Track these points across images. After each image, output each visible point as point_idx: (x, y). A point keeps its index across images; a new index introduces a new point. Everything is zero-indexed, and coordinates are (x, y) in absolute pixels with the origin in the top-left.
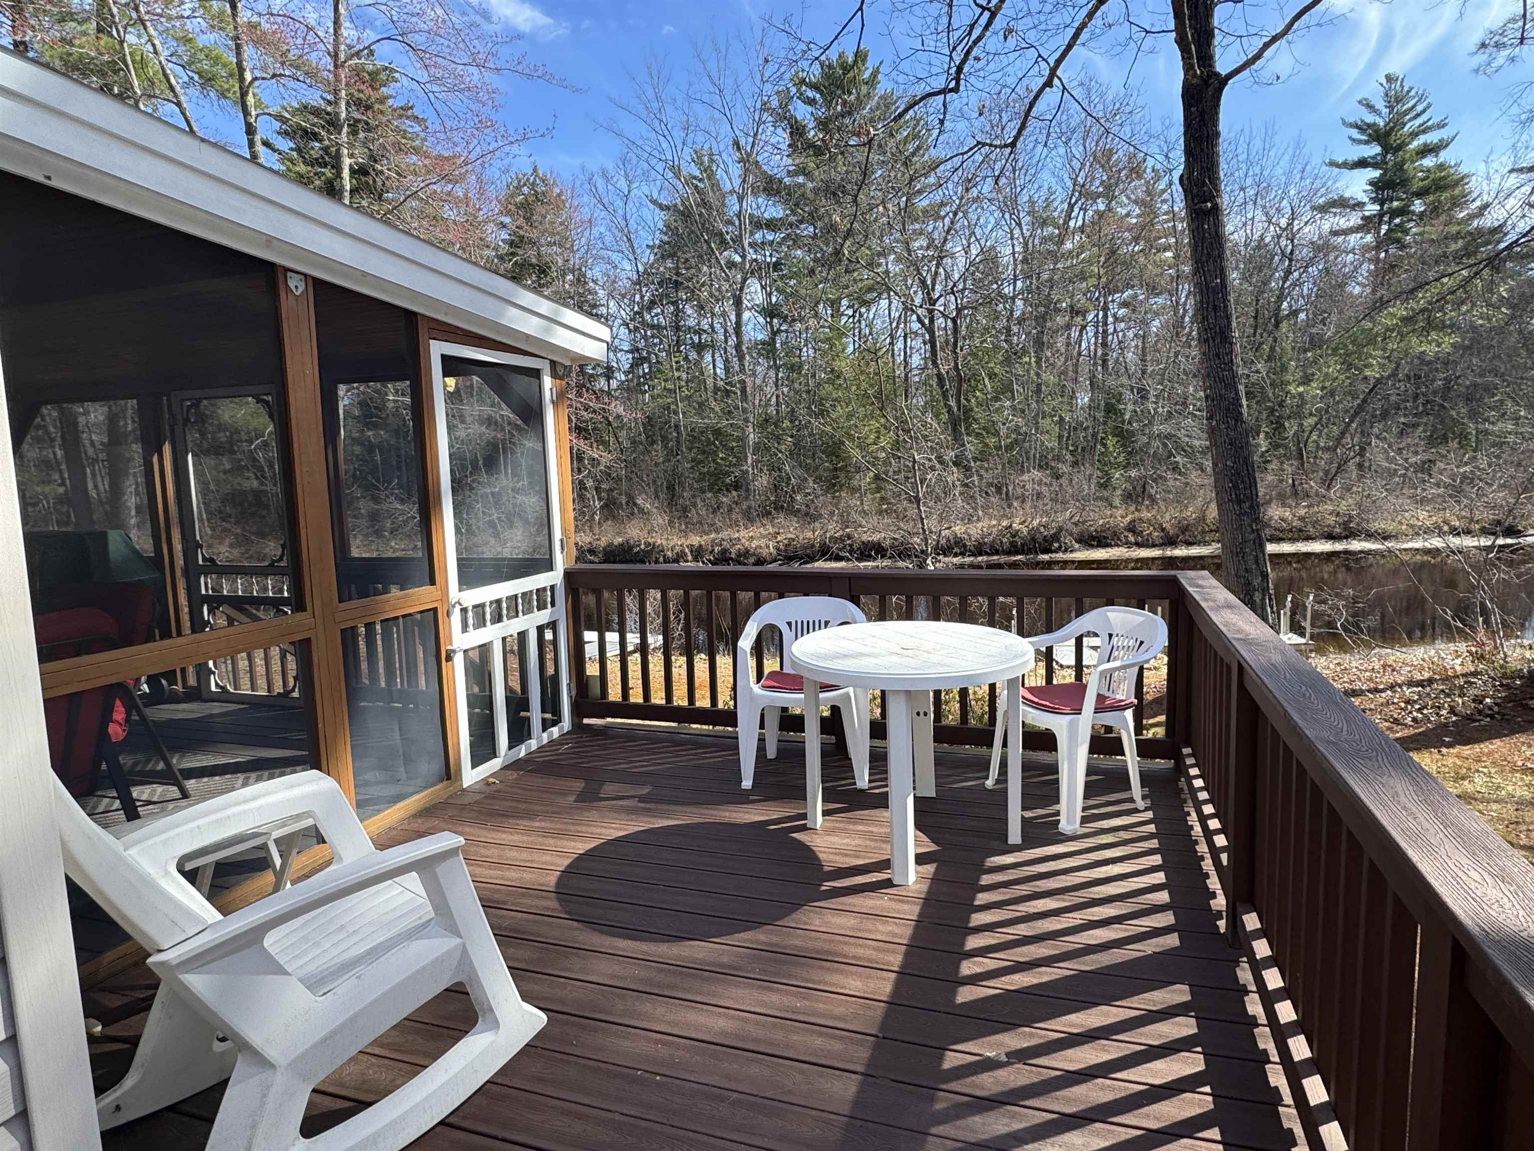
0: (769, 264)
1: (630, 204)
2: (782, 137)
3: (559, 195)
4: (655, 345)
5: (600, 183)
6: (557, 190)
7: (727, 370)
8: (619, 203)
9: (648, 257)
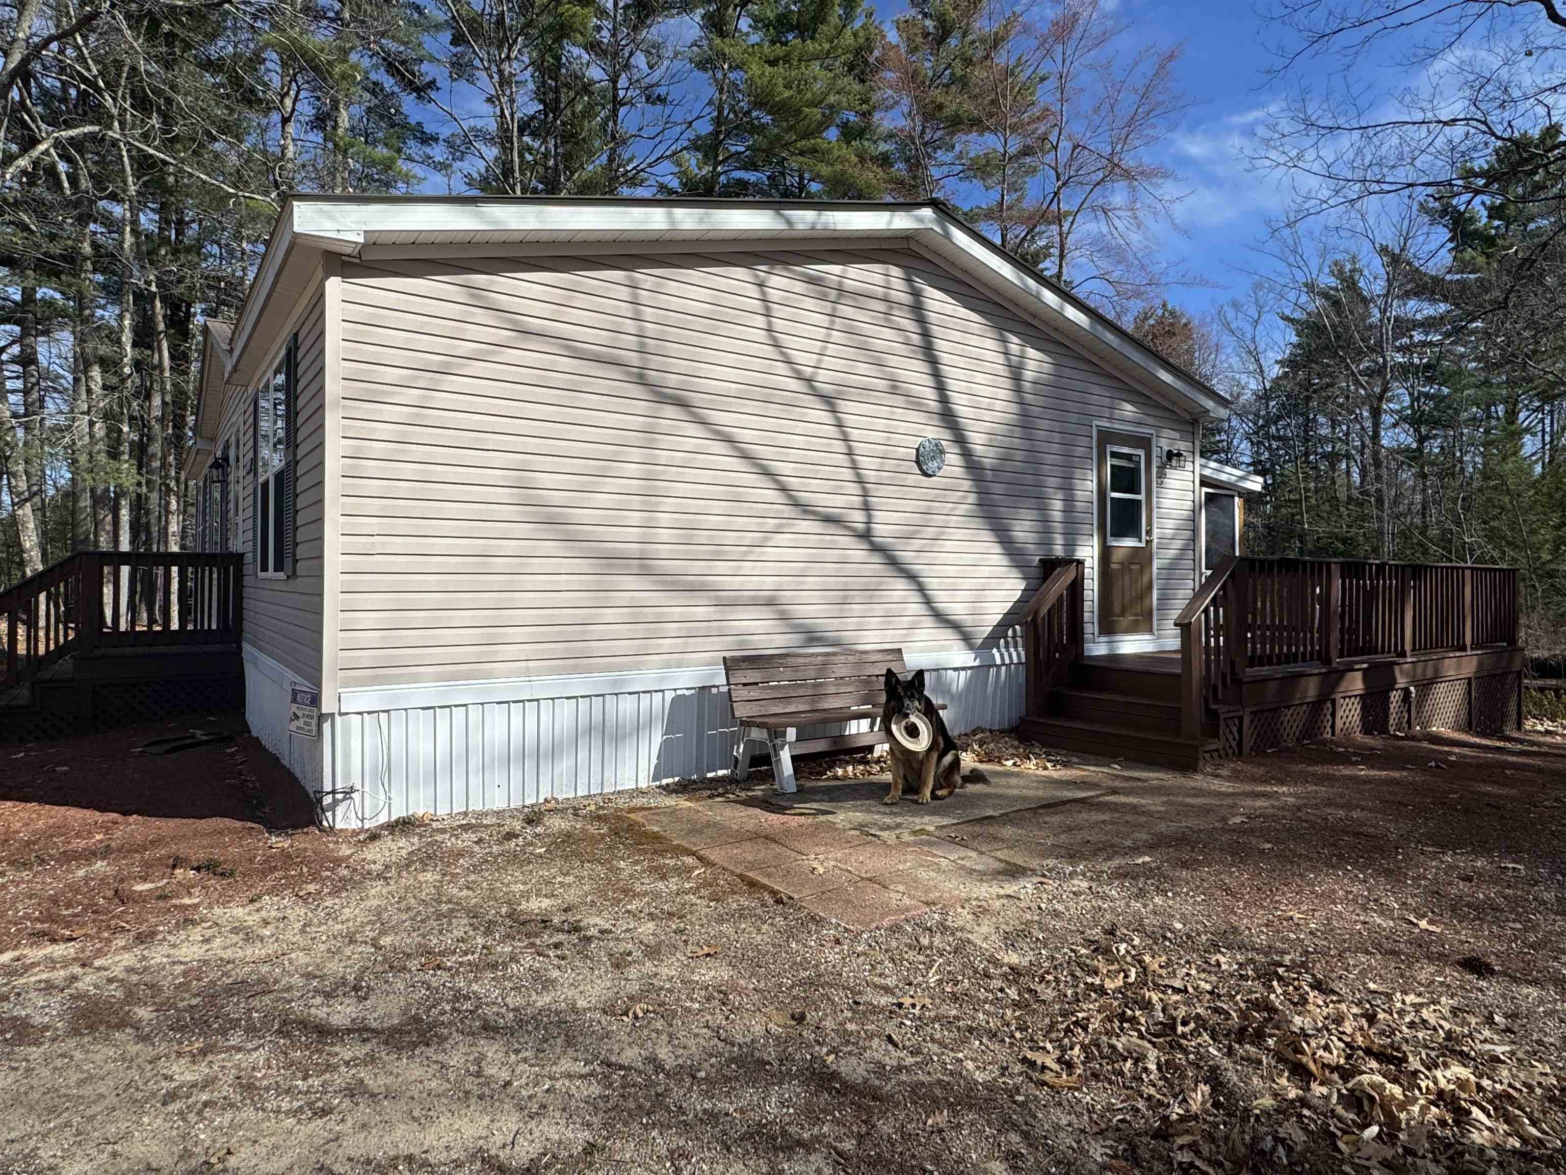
0: (1417, 367)
1: (1260, 328)
2: (1442, 234)
3: (1186, 325)
4: (1281, 456)
5: (1230, 313)
6: (1184, 321)
7: (1363, 477)
8: (1248, 329)
9: (1276, 371)
